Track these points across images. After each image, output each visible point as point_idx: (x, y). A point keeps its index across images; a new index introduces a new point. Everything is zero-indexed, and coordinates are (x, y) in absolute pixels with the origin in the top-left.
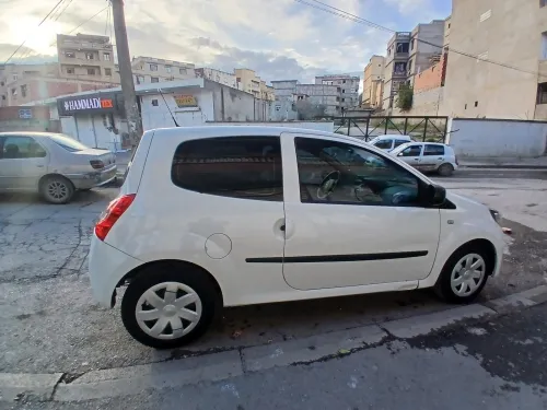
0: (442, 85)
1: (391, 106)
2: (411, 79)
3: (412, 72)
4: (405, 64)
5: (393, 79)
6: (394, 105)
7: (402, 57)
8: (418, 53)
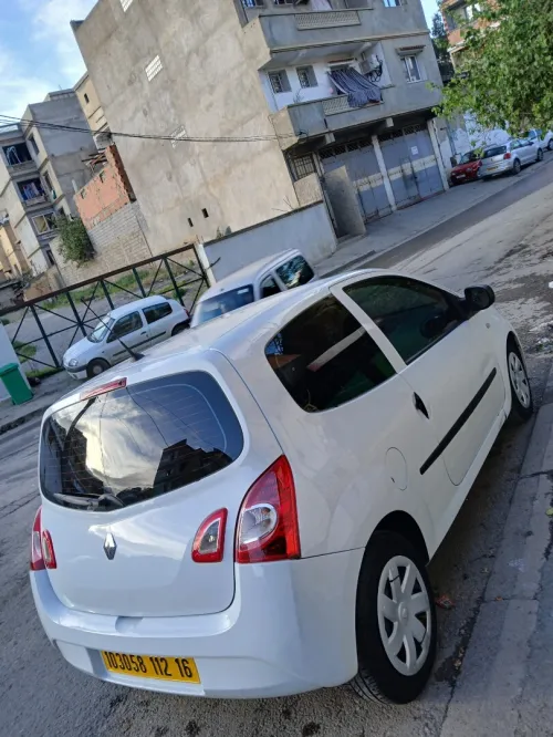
0: (133, 200)
1: (52, 262)
2: (63, 204)
3: (59, 193)
4: (37, 182)
5: (27, 214)
6: (59, 259)
7: (24, 171)
8: (52, 157)
